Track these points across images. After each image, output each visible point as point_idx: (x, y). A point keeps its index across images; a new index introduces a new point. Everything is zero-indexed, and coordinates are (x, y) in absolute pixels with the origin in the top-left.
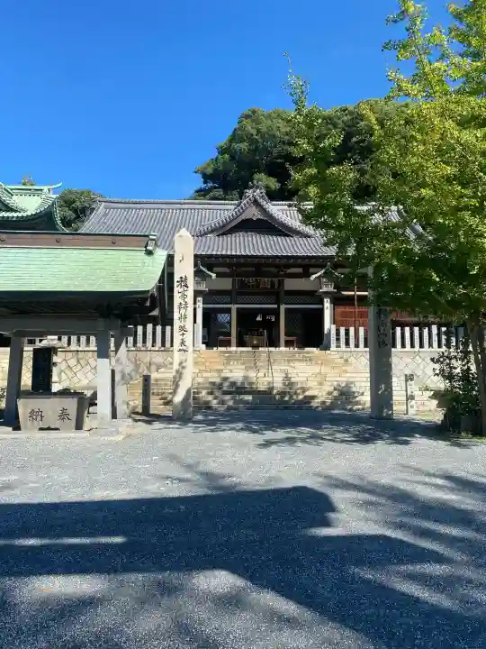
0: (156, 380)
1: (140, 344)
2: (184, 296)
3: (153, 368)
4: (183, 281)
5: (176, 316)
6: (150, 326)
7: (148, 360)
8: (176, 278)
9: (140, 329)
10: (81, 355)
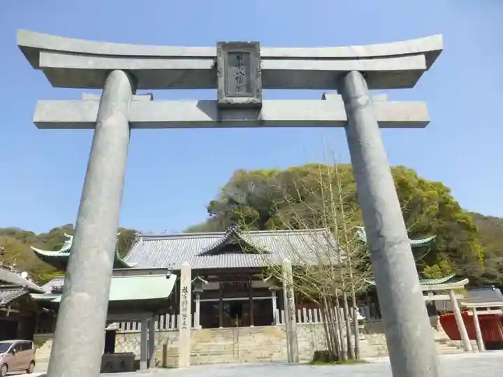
0: (171, 349)
1: (162, 327)
2: (185, 297)
3: (169, 341)
4: (185, 289)
5: (181, 308)
6: (168, 315)
7: (166, 336)
8: (182, 288)
9: (162, 317)
10: (126, 335)
